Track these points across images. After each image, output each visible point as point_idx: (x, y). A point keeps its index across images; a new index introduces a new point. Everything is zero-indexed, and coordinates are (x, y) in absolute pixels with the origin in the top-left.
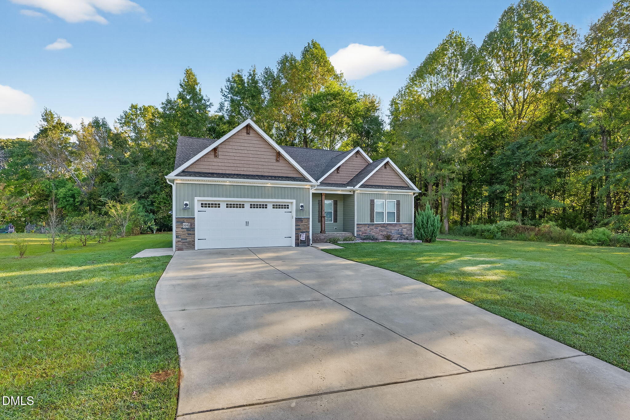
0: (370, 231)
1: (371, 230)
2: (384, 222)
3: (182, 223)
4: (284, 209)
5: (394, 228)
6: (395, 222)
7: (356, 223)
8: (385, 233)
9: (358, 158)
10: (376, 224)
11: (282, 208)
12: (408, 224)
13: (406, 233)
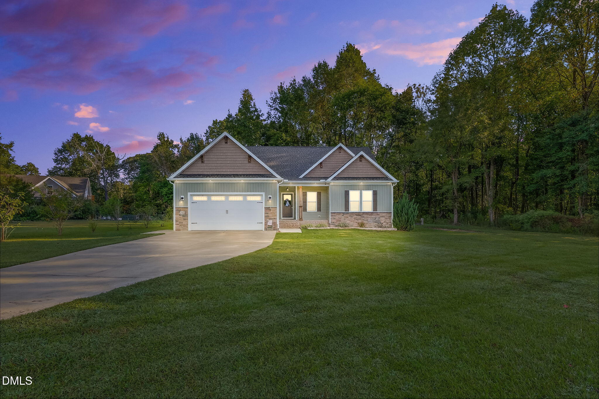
1: (345, 218)
2: (360, 211)
3: (180, 211)
5: (370, 216)
6: (372, 211)
7: (330, 212)
8: (360, 221)
9: (342, 153)
10: (351, 212)
12: (387, 212)
13: (385, 222)
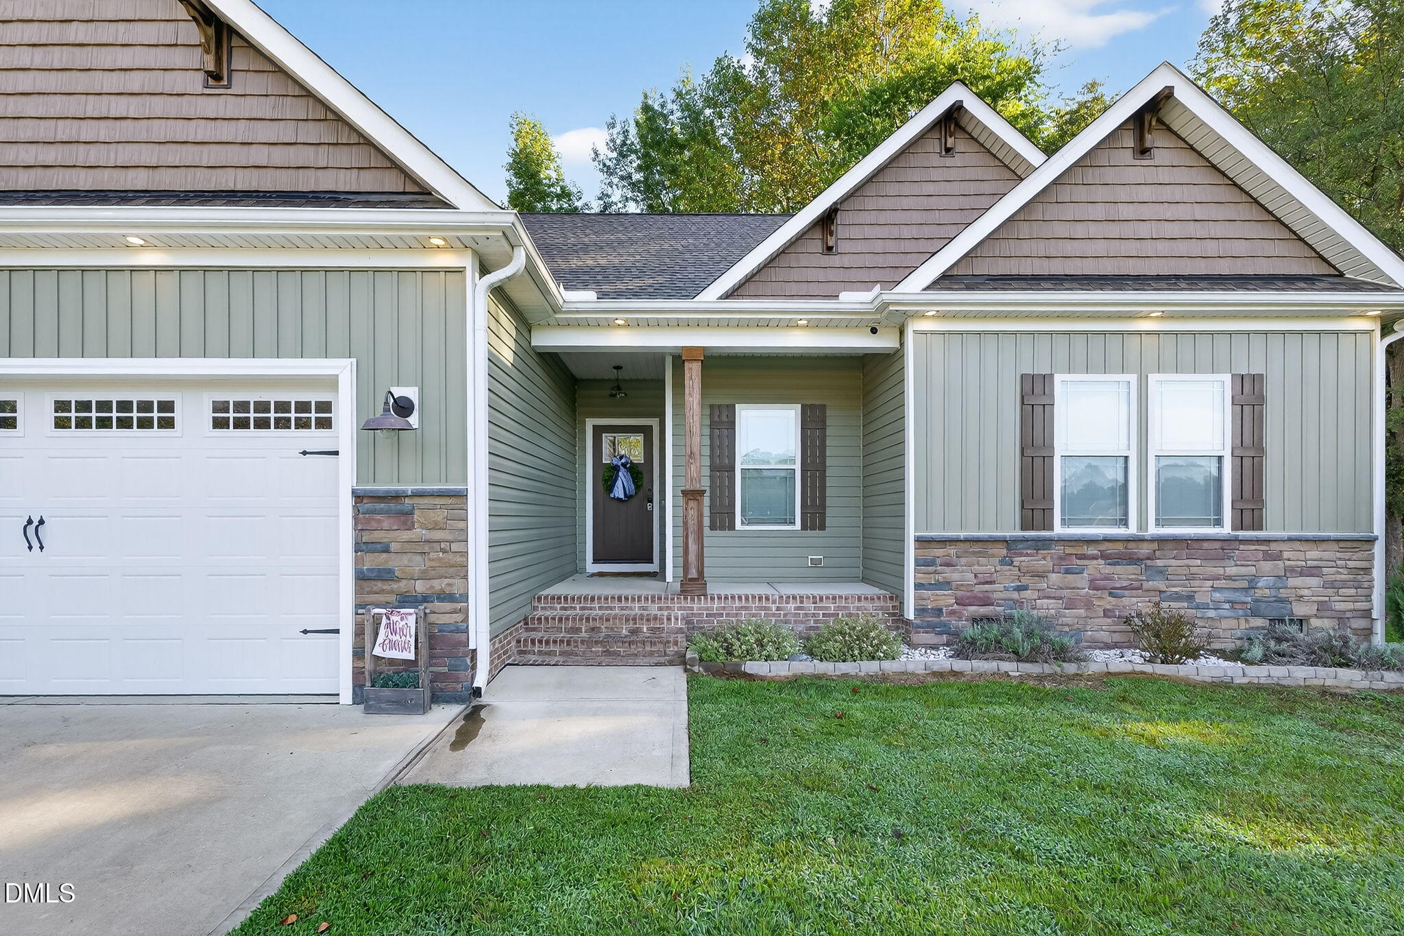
0: (1019, 589)
1: (1025, 580)
2: (1133, 529)
4: (293, 432)
5: (1211, 570)
6: (1226, 529)
7: (911, 533)
8: (1139, 604)
9: (957, 160)
10: (1062, 541)
11: (283, 424)
12: (1338, 541)
13: (1323, 609)
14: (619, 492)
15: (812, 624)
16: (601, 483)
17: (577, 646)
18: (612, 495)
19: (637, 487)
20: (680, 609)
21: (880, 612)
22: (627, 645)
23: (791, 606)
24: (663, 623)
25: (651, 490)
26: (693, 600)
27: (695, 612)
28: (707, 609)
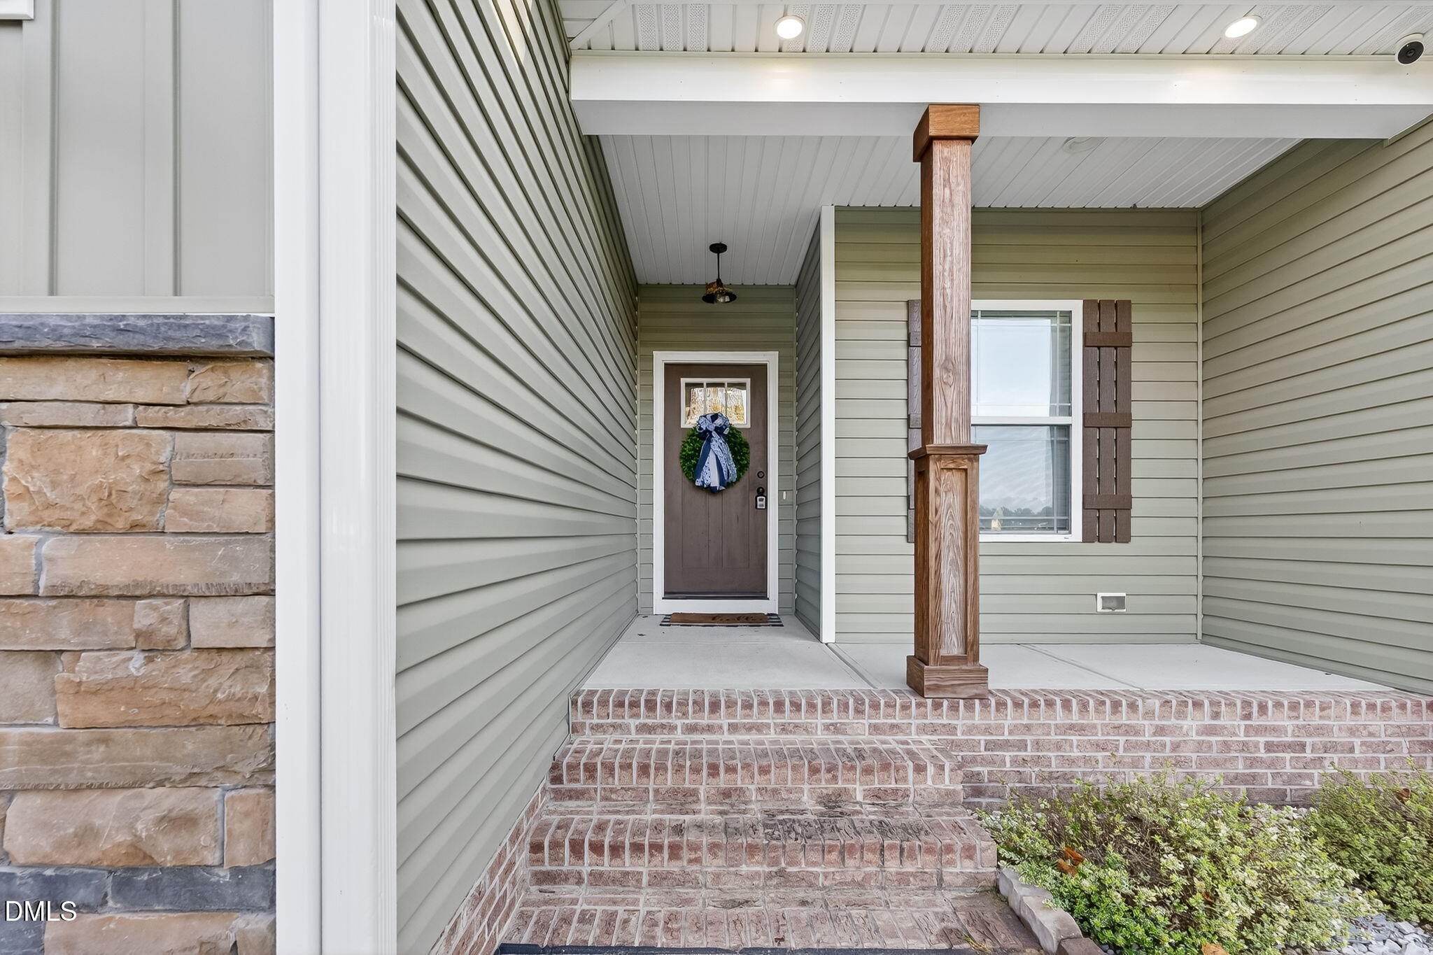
14: (711, 476)
15: (1241, 769)
16: (677, 463)
17: (697, 861)
18: (698, 483)
19: (742, 468)
20: (923, 729)
21: (1405, 742)
22: (834, 856)
23: (1191, 724)
24: (905, 780)
25: (763, 474)
26: (954, 708)
27: (960, 736)
28: (987, 730)
